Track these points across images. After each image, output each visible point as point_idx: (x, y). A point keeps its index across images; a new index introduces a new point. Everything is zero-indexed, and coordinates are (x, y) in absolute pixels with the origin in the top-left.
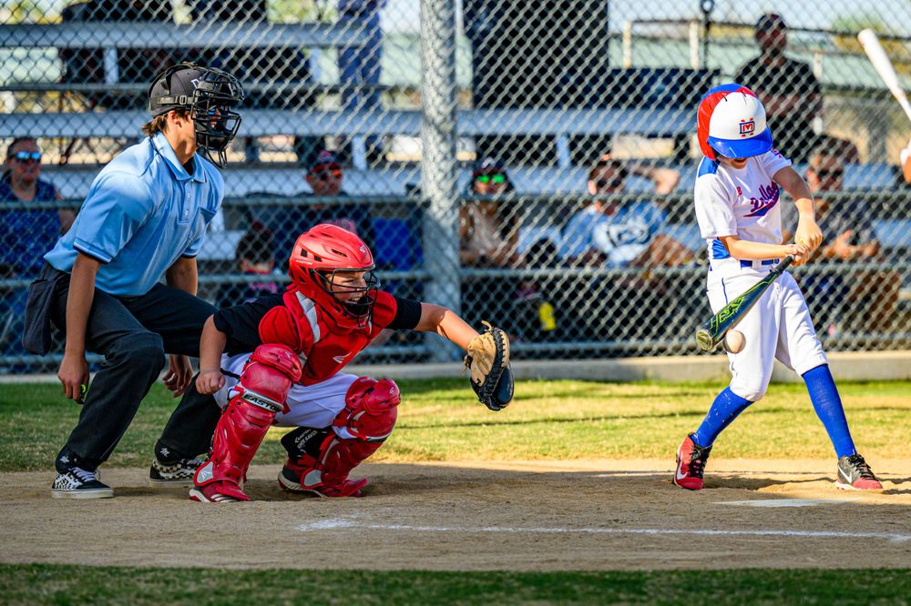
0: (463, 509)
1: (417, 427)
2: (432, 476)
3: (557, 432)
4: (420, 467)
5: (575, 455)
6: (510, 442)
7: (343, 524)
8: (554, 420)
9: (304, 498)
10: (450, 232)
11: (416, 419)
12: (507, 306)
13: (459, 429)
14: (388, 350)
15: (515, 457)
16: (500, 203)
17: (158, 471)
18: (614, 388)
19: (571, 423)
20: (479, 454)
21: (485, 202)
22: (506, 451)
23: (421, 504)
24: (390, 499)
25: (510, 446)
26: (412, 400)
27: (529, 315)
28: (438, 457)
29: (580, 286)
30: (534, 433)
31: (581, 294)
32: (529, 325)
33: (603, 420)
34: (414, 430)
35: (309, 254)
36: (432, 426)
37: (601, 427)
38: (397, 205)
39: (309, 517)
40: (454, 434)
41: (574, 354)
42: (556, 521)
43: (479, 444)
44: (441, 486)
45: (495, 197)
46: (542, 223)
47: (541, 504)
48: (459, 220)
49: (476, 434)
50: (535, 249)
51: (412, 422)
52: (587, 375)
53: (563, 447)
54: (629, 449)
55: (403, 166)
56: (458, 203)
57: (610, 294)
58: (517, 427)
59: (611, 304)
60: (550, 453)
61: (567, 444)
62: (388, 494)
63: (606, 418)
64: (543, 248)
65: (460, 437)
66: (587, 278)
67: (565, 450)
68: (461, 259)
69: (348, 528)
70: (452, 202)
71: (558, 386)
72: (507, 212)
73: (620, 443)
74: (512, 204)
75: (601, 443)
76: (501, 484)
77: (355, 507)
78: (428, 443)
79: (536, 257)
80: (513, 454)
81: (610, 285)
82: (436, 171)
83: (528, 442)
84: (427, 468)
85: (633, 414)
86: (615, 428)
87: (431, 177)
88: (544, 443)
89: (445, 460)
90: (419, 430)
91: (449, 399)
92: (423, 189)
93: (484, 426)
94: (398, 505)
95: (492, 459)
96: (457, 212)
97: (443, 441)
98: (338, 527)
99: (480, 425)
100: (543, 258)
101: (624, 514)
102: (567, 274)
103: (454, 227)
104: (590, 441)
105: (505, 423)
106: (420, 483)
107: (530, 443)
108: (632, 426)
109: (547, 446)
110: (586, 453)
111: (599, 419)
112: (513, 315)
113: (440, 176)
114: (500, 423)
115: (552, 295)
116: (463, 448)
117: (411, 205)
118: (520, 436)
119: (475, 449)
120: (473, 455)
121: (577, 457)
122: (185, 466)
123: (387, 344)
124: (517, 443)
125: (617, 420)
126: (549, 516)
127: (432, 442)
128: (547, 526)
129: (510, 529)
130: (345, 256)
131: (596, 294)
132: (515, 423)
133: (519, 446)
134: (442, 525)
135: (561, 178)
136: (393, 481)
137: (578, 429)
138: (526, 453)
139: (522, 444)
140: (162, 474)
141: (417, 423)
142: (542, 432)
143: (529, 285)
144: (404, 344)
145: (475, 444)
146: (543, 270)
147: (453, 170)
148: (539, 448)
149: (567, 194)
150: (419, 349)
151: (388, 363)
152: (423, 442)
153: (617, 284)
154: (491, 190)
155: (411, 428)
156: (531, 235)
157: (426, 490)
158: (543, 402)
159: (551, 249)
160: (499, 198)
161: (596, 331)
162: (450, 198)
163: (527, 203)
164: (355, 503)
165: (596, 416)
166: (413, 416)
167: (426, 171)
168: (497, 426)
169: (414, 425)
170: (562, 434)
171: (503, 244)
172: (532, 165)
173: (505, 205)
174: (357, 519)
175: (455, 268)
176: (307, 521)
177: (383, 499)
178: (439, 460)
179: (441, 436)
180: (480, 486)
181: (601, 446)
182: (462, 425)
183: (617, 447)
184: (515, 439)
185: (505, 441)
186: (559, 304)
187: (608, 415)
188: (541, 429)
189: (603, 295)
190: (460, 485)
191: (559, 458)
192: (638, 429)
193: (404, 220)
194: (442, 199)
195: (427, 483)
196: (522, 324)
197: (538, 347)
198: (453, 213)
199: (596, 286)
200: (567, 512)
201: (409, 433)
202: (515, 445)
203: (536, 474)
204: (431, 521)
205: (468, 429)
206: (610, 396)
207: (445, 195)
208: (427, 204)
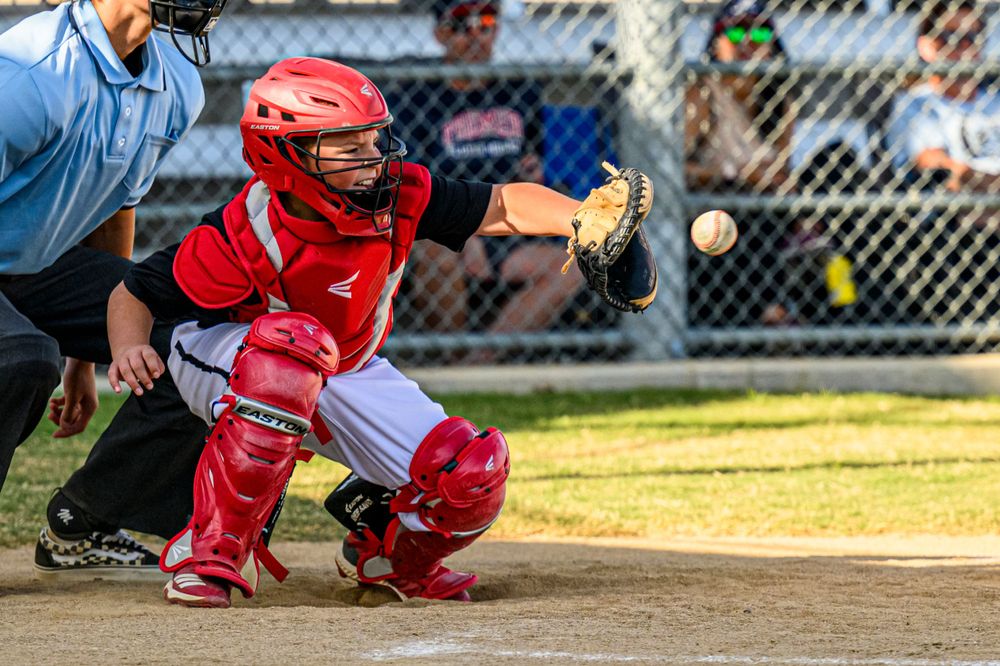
0: (665, 623)
1: (599, 476)
2: (617, 565)
3: (848, 486)
4: (596, 549)
5: (879, 526)
6: (762, 504)
7: (450, 647)
8: (844, 465)
9: (385, 602)
10: (667, 129)
11: (598, 460)
12: (768, 261)
13: (674, 481)
14: (556, 339)
15: (770, 530)
16: (758, 75)
17: (50, 552)
18: (955, 409)
19: (875, 470)
20: (707, 526)
21: (729, 75)
22: (753, 519)
23: (592, 612)
24: (537, 604)
25: (762, 510)
26: (593, 427)
27: (808, 277)
28: (634, 529)
29: (900, 227)
30: (806, 488)
31: (901, 241)
32: (808, 294)
33: (931, 466)
34: (592, 482)
35: (272, 111)
36: (626, 475)
37: (926, 478)
38: (572, 80)
39: (390, 636)
40: (663, 488)
41: (888, 348)
42: (829, 646)
43: (707, 507)
44: (631, 581)
45: (749, 67)
46: (831, 114)
47: (806, 614)
48: (683, 108)
49: (703, 490)
50: (820, 159)
51: (591, 467)
52: (910, 386)
53: (857, 514)
54: (973, 517)
55: (584, 11)
56: (683, 76)
57: (953, 240)
58: (776, 476)
59: (954, 258)
60: (833, 524)
61: (865, 509)
62: (538, 596)
63: (937, 461)
64: (834, 158)
65: (674, 495)
66: (913, 212)
67: (859, 519)
68: (687, 177)
69: (457, 655)
70: (671, 76)
71: (856, 404)
72: (768, 93)
73: (959, 507)
74: (779, 79)
75: (923, 506)
76: (739, 578)
77: (475, 618)
78: (616, 505)
79: (821, 175)
80: (767, 525)
81: (953, 225)
82: (643, 19)
83: (794, 503)
84: (609, 550)
85: (986, 454)
86: (951, 480)
87: (633, 29)
88: (823, 507)
89: (645, 535)
90: (601, 482)
91: (661, 426)
92: (620, 54)
93: (717, 475)
94: (550, 615)
95: (730, 533)
96: (681, 93)
97: (644, 501)
98: (439, 654)
99: (710, 472)
100: (834, 177)
101: (951, 634)
102: (876, 204)
103: (674, 120)
104: (905, 503)
105: (757, 470)
106: (594, 575)
107: (798, 505)
108: (982, 476)
109: (828, 510)
110: (897, 524)
111: (924, 463)
112: (780, 278)
113: (650, 29)
114: (747, 470)
115: (848, 242)
116: (678, 514)
117: (599, 80)
118: (780, 493)
119: (700, 516)
120: (696, 527)
121: (881, 532)
122: (97, 544)
123: (554, 328)
124: (775, 505)
125: (954, 465)
126: (817, 636)
127: (623, 505)
128: (812, 654)
129: (747, 659)
130: (336, 105)
131: (927, 241)
132: (773, 470)
133: (779, 511)
134: (626, 652)
135: (867, 33)
136: (546, 572)
137: (885, 480)
138: (789, 525)
139: (783, 507)
140: (56, 558)
141: (598, 468)
142: (820, 486)
143: (808, 225)
144: (585, 327)
145: (700, 507)
146: (834, 198)
147: (674, 19)
148: (813, 514)
149: (877, 61)
150: (612, 338)
151: (557, 361)
152: (607, 504)
153: (966, 223)
154: (743, 54)
155: (587, 477)
156: (813, 134)
157: (603, 589)
158: (828, 432)
159: (848, 159)
160: (757, 69)
161: (928, 307)
162: (668, 68)
163: (805, 78)
164: (475, 611)
165: (919, 457)
166: (593, 454)
167: (624, 20)
168: (741, 475)
169: (594, 472)
170: (856, 490)
171: (763, 151)
172: (814, 9)
173: (766, 82)
174: (475, 640)
175: (676, 192)
176: (386, 643)
177: (524, 605)
178: (635, 534)
179: (640, 493)
180: (699, 582)
181: (925, 512)
182: (679, 472)
183: (952, 513)
184: (772, 499)
185: (753, 501)
186: (862, 258)
187: (942, 455)
188: (818, 481)
189: (940, 242)
190: (664, 579)
191: (850, 532)
192: (992, 482)
193: (586, 108)
194: (654, 69)
195: (606, 576)
196: (796, 293)
197: (823, 335)
198: (674, 95)
199: (928, 226)
200: (852, 630)
201: (583, 488)
202: (772, 510)
203: (803, 561)
204: (607, 644)
205: (687, 480)
206: (948, 423)
207: (659, 64)
208: (627, 79)
